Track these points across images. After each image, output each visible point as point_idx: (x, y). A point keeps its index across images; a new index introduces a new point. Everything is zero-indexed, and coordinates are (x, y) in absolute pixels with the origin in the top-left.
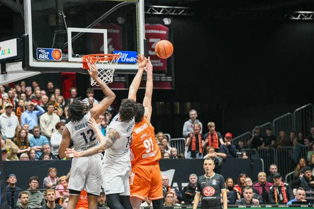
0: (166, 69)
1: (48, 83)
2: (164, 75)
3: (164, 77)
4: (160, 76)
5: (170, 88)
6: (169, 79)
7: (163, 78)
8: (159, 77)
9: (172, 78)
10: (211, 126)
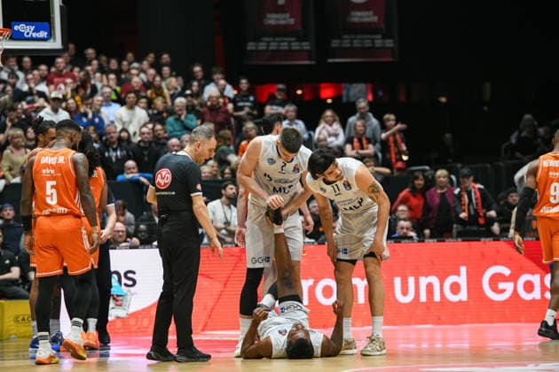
0: (383, 26)
1: (161, 55)
2: (379, 36)
3: (380, 41)
4: (373, 40)
5: (390, 59)
6: (389, 43)
7: (379, 43)
8: (369, 41)
9: (394, 42)
10: (388, 120)
